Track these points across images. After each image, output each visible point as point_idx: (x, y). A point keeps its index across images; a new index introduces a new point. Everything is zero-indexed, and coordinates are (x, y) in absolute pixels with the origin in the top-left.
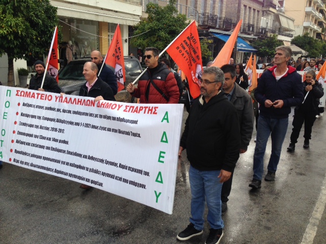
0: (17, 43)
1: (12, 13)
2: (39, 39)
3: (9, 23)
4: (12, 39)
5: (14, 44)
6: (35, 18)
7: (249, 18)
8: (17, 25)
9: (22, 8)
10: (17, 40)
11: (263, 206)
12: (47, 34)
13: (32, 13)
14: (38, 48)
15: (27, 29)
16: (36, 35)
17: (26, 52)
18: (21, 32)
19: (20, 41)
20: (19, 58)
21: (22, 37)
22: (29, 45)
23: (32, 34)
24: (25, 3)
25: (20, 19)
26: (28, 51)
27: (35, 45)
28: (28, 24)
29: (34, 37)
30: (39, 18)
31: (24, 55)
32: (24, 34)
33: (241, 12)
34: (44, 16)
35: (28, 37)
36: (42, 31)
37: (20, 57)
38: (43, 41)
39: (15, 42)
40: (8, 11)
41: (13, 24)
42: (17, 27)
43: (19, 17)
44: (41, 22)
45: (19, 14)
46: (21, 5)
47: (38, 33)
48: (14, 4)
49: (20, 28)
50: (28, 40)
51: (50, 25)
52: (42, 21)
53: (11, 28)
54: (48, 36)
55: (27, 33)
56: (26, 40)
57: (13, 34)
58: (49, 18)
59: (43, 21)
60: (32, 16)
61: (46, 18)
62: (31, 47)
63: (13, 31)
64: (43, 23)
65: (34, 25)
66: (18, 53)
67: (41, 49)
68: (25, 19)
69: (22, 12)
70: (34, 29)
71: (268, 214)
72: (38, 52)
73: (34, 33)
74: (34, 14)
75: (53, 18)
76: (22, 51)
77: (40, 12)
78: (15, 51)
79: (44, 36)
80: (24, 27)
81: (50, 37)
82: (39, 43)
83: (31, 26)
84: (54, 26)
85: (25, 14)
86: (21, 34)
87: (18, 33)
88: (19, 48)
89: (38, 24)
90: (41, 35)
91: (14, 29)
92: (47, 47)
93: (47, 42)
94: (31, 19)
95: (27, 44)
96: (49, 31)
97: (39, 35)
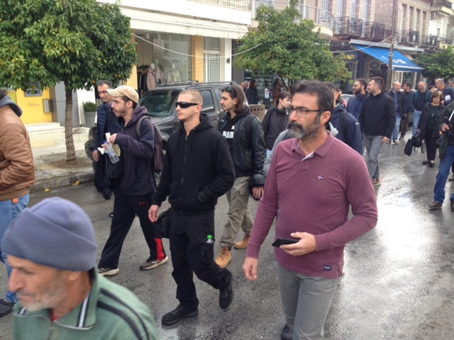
0: (75, 69)
1: (67, 27)
2: (105, 61)
3: (63, 41)
4: (68, 62)
5: (71, 69)
6: (100, 33)
8: (73, 42)
9: (80, 19)
10: (74, 63)
11: (426, 315)
12: (116, 55)
13: (94, 26)
14: (104, 74)
15: (88, 47)
16: (100, 56)
17: (88, 80)
18: (80, 52)
19: (79, 64)
20: (79, 88)
21: (81, 60)
22: (91, 70)
23: (95, 55)
24: (84, 12)
25: (78, 34)
26: (91, 79)
27: (100, 69)
28: (89, 41)
29: (99, 59)
30: (105, 33)
31: (86, 84)
32: (84, 55)
34: (111, 29)
35: (90, 59)
36: (109, 50)
37: (81, 87)
38: (110, 65)
39: (72, 66)
40: (61, 24)
41: (68, 41)
42: (74, 45)
43: (77, 32)
44: (107, 38)
45: (77, 28)
46: (78, 15)
47: (104, 52)
48: (70, 14)
49: (77, 46)
50: (90, 63)
51: (120, 42)
53: (66, 47)
54: (118, 56)
55: (89, 54)
56: (87, 64)
57: (68, 55)
58: (119, 32)
59: (110, 37)
60: (95, 30)
61: (115, 32)
62: (94, 72)
63: (69, 51)
64: (111, 40)
65: (97, 42)
66: (77, 81)
67: (107, 75)
68: (86, 35)
69: (81, 24)
70: (98, 49)
73: (98, 53)
74: (98, 26)
75: (125, 32)
76: (83, 79)
77: (106, 24)
78: (74, 78)
79: (113, 56)
80: (84, 46)
81: (120, 58)
82: (105, 67)
83: (94, 44)
84: (126, 43)
85: (85, 27)
86: (80, 55)
87: (75, 53)
88: (78, 74)
89: (103, 40)
90: (109, 56)
91: (70, 48)
92: (116, 72)
93: (115, 65)
94: (93, 34)
95: (89, 68)
96: (119, 50)
97: (105, 56)
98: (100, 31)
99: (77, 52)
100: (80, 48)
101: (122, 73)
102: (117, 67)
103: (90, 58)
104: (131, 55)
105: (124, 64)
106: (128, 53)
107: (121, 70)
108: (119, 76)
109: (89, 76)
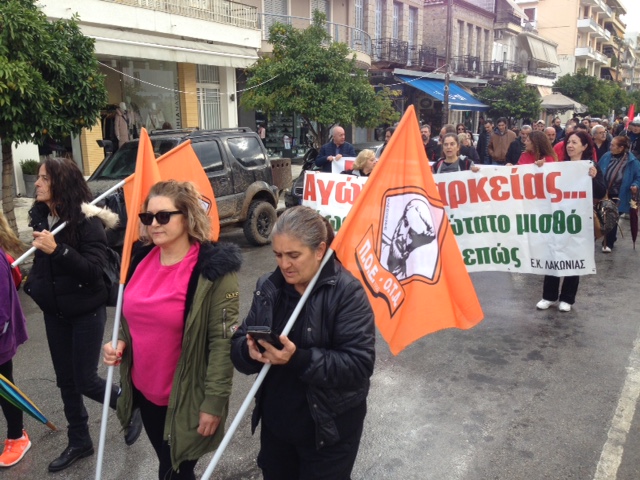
0: (17, 112)
1: (6, 54)
2: (61, 101)
3: (1, 73)
4: (9, 103)
5: (11, 113)
6: (52, 62)
7: (470, 45)
8: (16, 76)
9: (25, 43)
10: (16, 106)
11: (516, 411)
12: (77, 92)
13: (44, 53)
14: (59, 120)
15: (36, 83)
16: (54, 95)
17: (37, 129)
18: (25, 90)
19: (24, 107)
20: (22, 141)
21: (27, 101)
22: (41, 115)
23: (46, 93)
24: (30, 32)
25: (22, 64)
26: (41, 127)
27: (53, 113)
28: (38, 74)
29: (52, 99)
30: (60, 61)
31: (33, 135)
32: (30, 93)
33: (454, 34)
34: (69, 56)
35: (39, 99)
36: (66, 85)
37: (25, 139)
38: (69, 106)
39: (14, 110)
41: (9, 74)
42: (16, 80)
43: (20, 61)
44: (63, 68)
45: (20, 55)
46: (22, 37)
47: (59, 89)
48: (9, 35)
49: (22, 82)
50: (40, 105)
51: (82, 74)
52: (66, 66)
53: (6, 83)
54: (79, 94)
55: (37, 92)
56: (35, 106)
57: (8, 94)
58: (79, 60)
59: (68, 66)
60: (45, 57)
61: (73, 59)
62: (45, 117)
63: (10, 88)
64: (67, 71)
65: (49, 75)
66: (20, 131)
67: (64, 121)
68: (33, 65)
69: (25, 51)
70: (50, 83)
71: (525, 426)
72: (59, 127)
73: (51, 90)
74: (49, 52)
75: (88, 60)
76: (29, 127)
77: (61, 49)
78: (15, 127)
79: (72, 94)
80: (31, 80)
81: (82, 97)
82: (61, 109)
83: (44, 77)
84: (90, 75)
85: (32, 54)
86: (26, 93)
87: (19, 91)
88: (21, 121)
89: (58, 72)
90: (65, 94)
91: (11, 84)
92: (77, 117)
93: (76, 106)
94: (43, 64)
95: (38, 112)
96: (81, 85)
97: (61, 93)
98: (53, 59)
99: (22, 89)
100: (25, 84)
101: (85, 118)
102: (78, 110)
103: (39, 97)
104: (98, 93)
105: (89, 105)
106: (95, 89)
107: (84, 114)
108: (82, 122)
109: (38, 124)
